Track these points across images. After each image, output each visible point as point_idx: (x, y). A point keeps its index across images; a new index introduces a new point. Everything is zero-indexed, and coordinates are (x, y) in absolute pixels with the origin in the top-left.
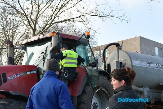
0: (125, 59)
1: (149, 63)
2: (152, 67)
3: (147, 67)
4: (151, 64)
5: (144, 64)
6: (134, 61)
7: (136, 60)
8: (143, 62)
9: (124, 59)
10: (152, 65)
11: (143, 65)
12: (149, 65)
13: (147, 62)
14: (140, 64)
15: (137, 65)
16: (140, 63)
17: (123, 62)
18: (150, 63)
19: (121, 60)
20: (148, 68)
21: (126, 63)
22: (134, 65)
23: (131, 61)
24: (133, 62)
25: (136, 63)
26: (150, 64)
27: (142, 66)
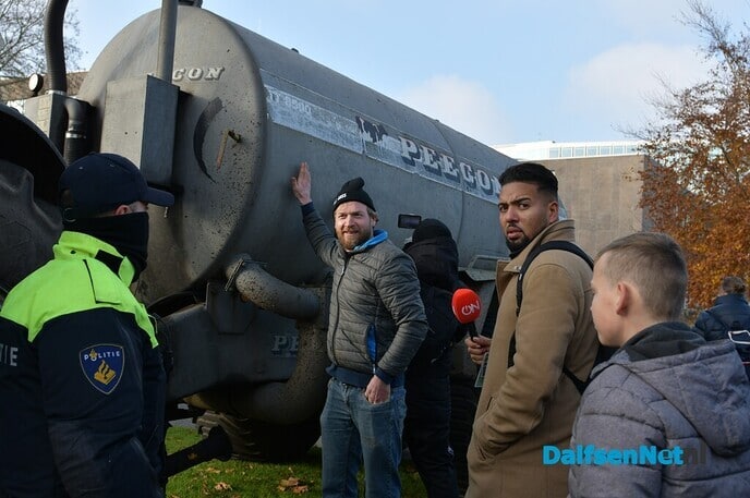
0: (214, 73)
1: (369, 127)
2: (386, 154)
3: (358, 149)
4: (380, 138)
5: (339, 127)
6: (278, 94)
7: (294, 91)
8: (335, 116)
9: (212, 71)
10: (387, 142)
11: (335, 134)
12: (367, 137)
13: (358, 122)
14: (314, 121)
15: (296, 127)
16: (315, 115)
17: (197, 91)
18: (377, 132)
19: (185, 75)
20: (364, 156)
21: (217, 105)
22: (278, 120)
23: (262, 95)
24: (269, 100)
25: (290, 109)
26: (373, 136)
27: (330, 141)
